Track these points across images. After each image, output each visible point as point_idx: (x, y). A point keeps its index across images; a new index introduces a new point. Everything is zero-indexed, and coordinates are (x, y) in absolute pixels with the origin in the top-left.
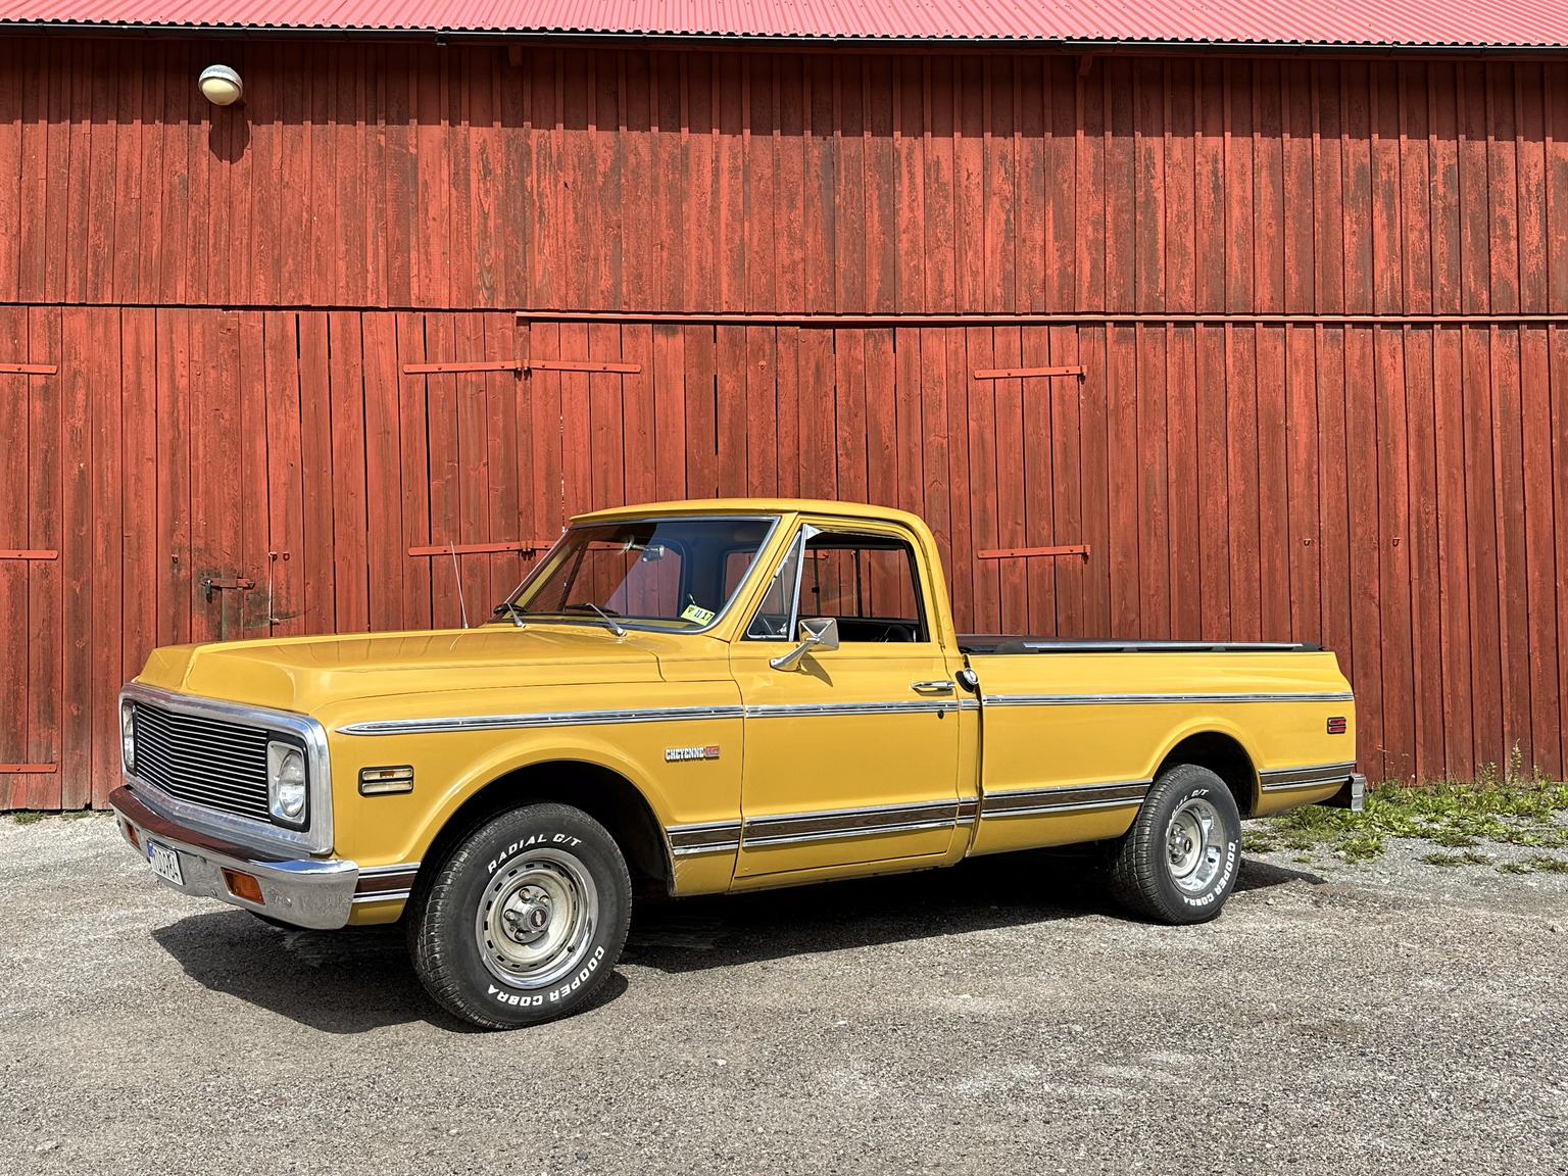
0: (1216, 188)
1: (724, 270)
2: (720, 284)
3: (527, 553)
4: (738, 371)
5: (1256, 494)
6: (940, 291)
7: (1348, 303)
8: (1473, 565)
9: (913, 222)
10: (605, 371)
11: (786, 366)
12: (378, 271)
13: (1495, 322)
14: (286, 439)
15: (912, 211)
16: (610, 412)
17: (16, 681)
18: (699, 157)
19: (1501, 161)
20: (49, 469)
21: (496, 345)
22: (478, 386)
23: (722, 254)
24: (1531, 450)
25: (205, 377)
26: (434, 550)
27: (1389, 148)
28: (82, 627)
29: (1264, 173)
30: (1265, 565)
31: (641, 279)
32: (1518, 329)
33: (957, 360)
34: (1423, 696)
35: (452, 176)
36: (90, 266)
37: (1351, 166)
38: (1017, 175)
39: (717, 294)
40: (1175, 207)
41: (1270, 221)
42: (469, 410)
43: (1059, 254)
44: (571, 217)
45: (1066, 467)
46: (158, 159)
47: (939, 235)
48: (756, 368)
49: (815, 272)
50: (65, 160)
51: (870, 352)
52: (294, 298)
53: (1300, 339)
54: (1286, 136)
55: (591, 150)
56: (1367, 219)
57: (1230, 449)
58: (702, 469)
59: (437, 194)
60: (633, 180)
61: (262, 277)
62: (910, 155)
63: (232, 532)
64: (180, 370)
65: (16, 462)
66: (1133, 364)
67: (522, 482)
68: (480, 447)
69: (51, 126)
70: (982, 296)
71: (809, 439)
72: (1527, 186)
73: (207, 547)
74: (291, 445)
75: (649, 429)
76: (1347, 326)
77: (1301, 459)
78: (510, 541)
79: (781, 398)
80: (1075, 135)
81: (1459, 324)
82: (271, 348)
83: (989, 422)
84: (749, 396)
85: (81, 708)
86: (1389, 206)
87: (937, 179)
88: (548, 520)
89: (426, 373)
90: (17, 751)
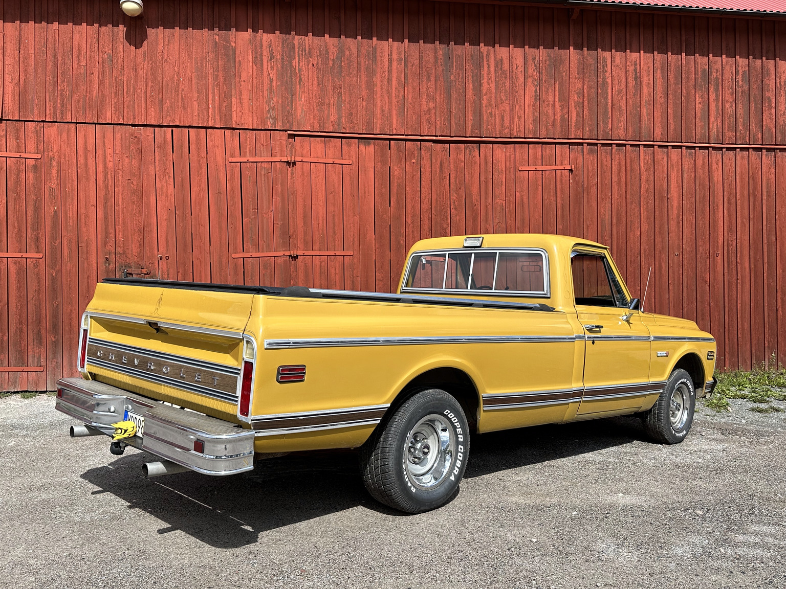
0: (636, 78)
1: (394, 112)
2: (392, 119)
3: (294, 257)
4: (401, 165)
5: (653, 230)
6: (502, 126)
7: (697, 137)
8: (752, 266)
9: (489, 90)
10: (333, 163)
11: (426, 162)
12: (215, 108)
13: (764, 148)
14: (167, 196)
15: (489, 84)
16: (336, 185)
17: (21, 323)
18: (382, 53)
19: (768, 69)
20: (37, 210)
21: (277, 148)
22: (268, 170)
23: (393, 104)
24: (780, 211)
25: (122, 162)
26: (245, 255)
27: (717, 62)
28: (57, 294)
29: (659, 71)
30: (657, 265)
31: (352, 116)
32: (775, 152)
33: (510, 161)
34: (729, 330)
35: (254, 59)
36: (59, 101)
37: (699, 70)
38: (541, 67)
39: (391, 124)
40: (616, 86)
41: (661, 95)
42: (263, 182)
43: (561, 108)
44: (316, 82)
45: (563, 216)
46: (96, 45)
47: (502, 97)
48: (410, 162)
49: (440, 114)
50: (44, 44)
51: (467, 156)
52: (170, 121)
53: (675, 153)
54: (669, 54)
55: (326, 47)
56: (706, 96)
57: (641, 208)
58: (382, 215)
59: (246, 68)
60: (348, 63)
61: (153, 110)
62: (488, 55)
63: (138, 244)
64: (109, 158)
65: (19, 205)
66: (596, 165)
67: (291, 220)
68: (269, 201)
69: (36, 24)
70: (523, 129)
71: (437, 201)
72: (780, 82)
73: (124, 253)
74: (169, 198)
75: (356, 194)
76: (696, 148)
77: (674, 214)
78: (285, 251)
79: (423, 179)
80: (569, 49)
81: (748, 149)
82: (158, 147)
83: (525, 193)
84: (407, 177)
85: (56, 337)
86: (717, 90)
87: (501, 69)
88: (304, 240)
89: (241, 162)
90: (22, 360)
